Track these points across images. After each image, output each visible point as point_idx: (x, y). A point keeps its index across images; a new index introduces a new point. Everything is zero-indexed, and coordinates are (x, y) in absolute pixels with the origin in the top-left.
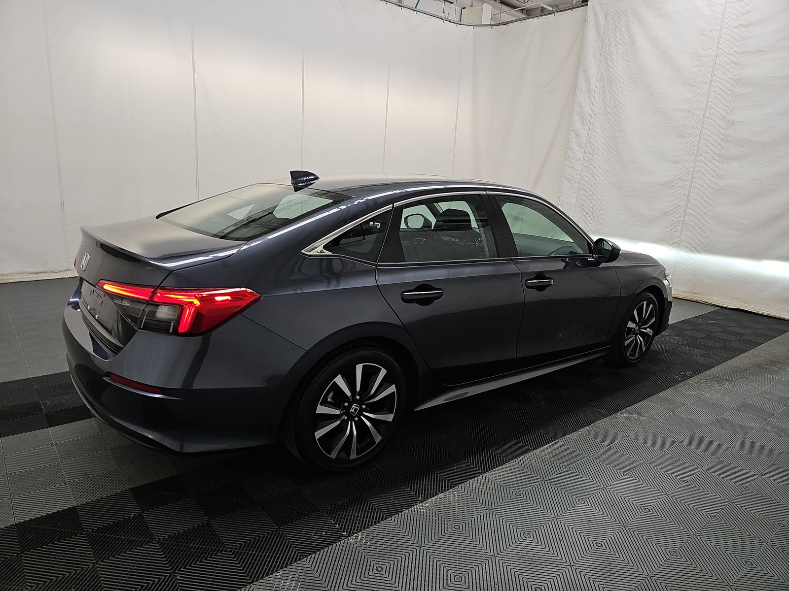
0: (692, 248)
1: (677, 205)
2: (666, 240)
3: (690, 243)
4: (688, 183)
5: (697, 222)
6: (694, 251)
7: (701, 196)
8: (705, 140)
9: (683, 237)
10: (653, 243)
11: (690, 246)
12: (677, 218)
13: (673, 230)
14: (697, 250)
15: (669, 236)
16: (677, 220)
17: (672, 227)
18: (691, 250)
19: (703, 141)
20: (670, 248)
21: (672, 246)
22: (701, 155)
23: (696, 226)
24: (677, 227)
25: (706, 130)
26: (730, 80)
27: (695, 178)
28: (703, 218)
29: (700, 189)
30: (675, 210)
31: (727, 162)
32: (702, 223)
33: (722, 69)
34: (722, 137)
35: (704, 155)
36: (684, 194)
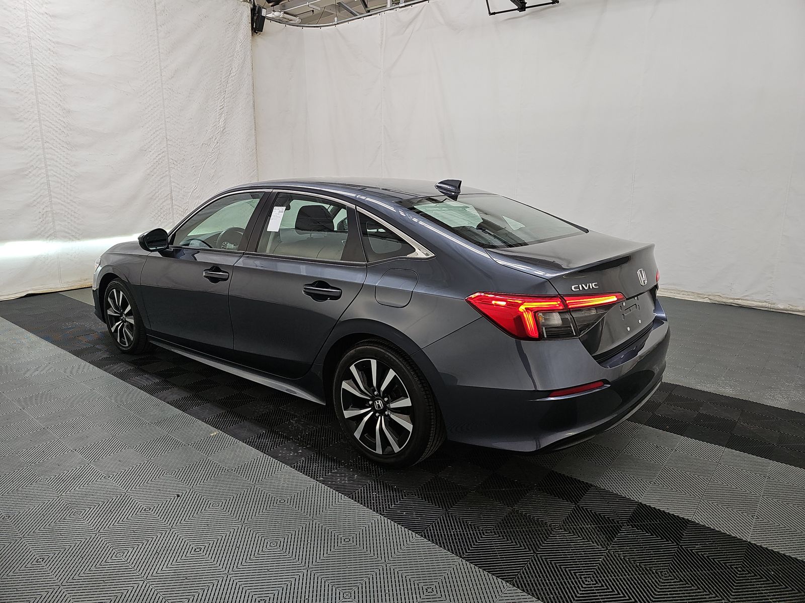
0: (71, 237)
1: (39, 195)
2: (39, 234)
3: (66, 232)
4: (43, 171)
5: (67, 210)
6: (74, 239)
7: (62, 184)
8: (46, 126)
9: (58, 228)
10: (25, 240)
11: (67, 235)
12: (43, 209)
13: (44, 222)
14: (76, 238)
15: (42, 229)
16: (45, 211)
17: (41, 220)
18: (70, 239)
19: (44, 127)
20: (48, 241)
21: (49, 238)
22: (48, 142)
23: (68, 214)
24: (47, 219)
25: (44, 116)
26: (52, 67)
27: (50, 165)
28: (72, 205)
29: (58, 177)
30: (38, 200)
31: (76, 150)
32: (72, 211)
33: (41, 54)
34: (63, 124)
35: (50, 142)
36: (43, 183)
